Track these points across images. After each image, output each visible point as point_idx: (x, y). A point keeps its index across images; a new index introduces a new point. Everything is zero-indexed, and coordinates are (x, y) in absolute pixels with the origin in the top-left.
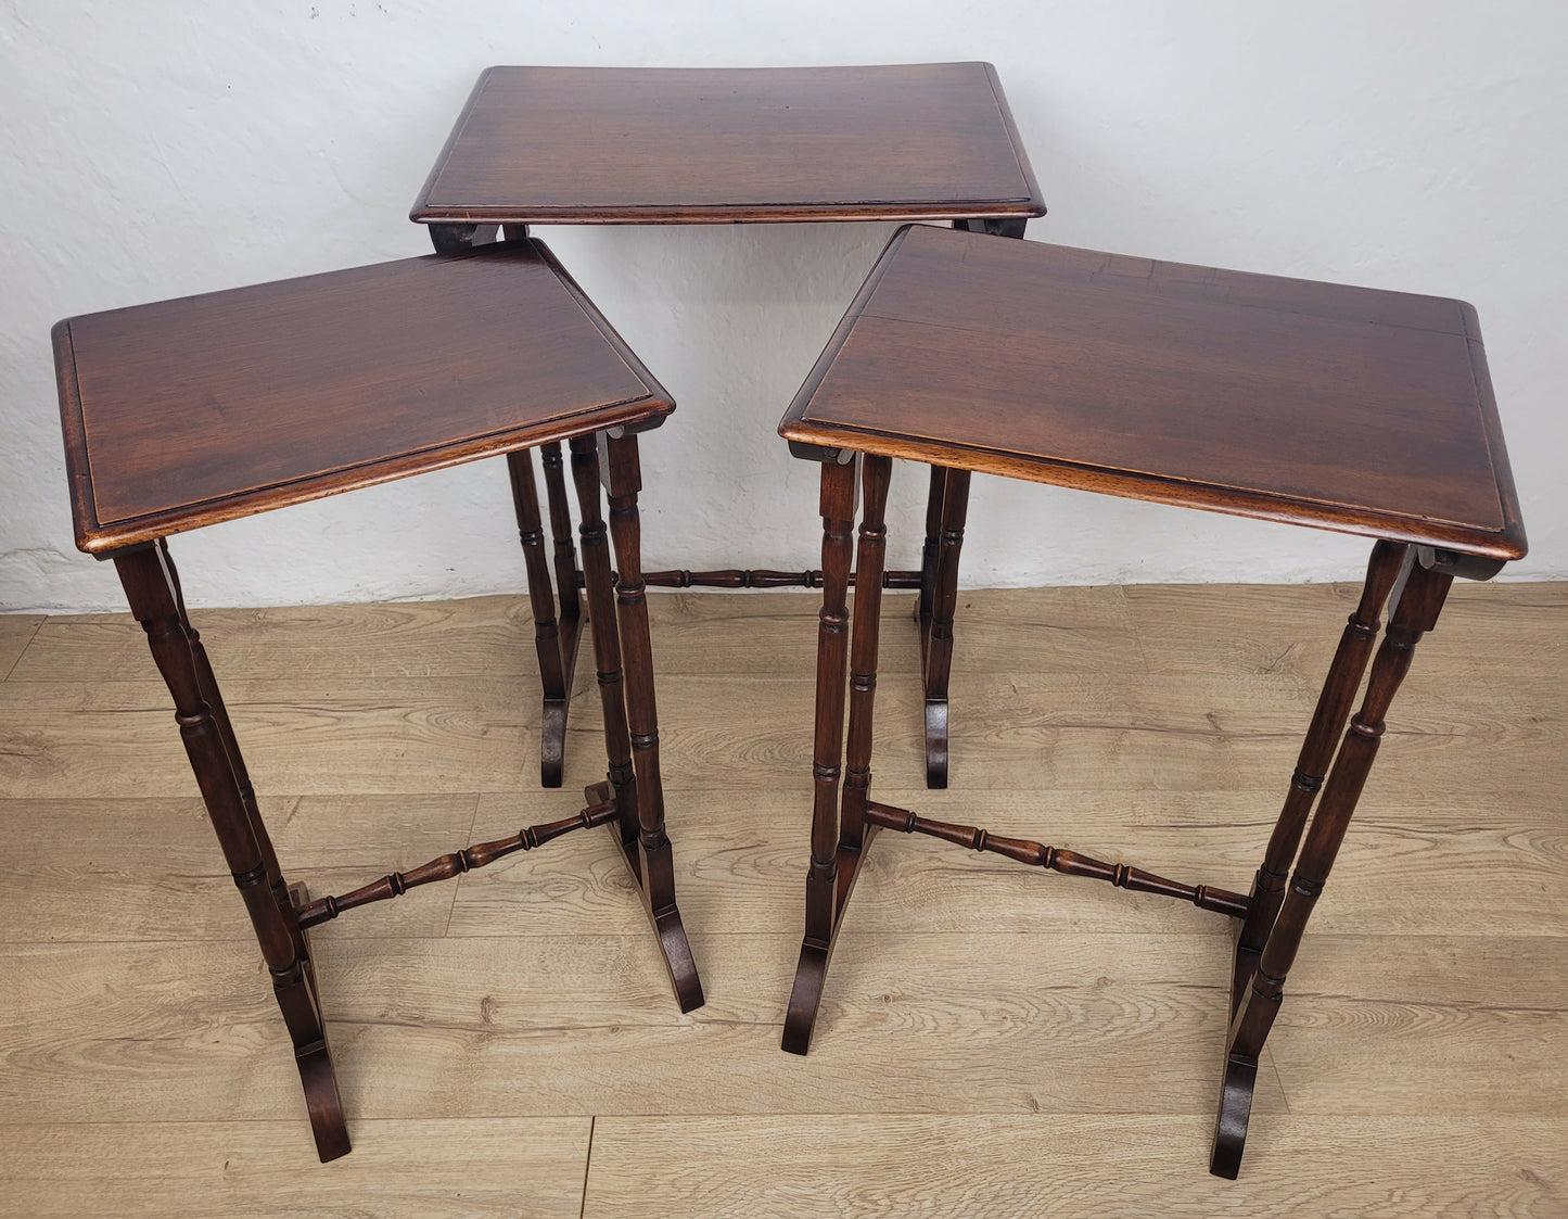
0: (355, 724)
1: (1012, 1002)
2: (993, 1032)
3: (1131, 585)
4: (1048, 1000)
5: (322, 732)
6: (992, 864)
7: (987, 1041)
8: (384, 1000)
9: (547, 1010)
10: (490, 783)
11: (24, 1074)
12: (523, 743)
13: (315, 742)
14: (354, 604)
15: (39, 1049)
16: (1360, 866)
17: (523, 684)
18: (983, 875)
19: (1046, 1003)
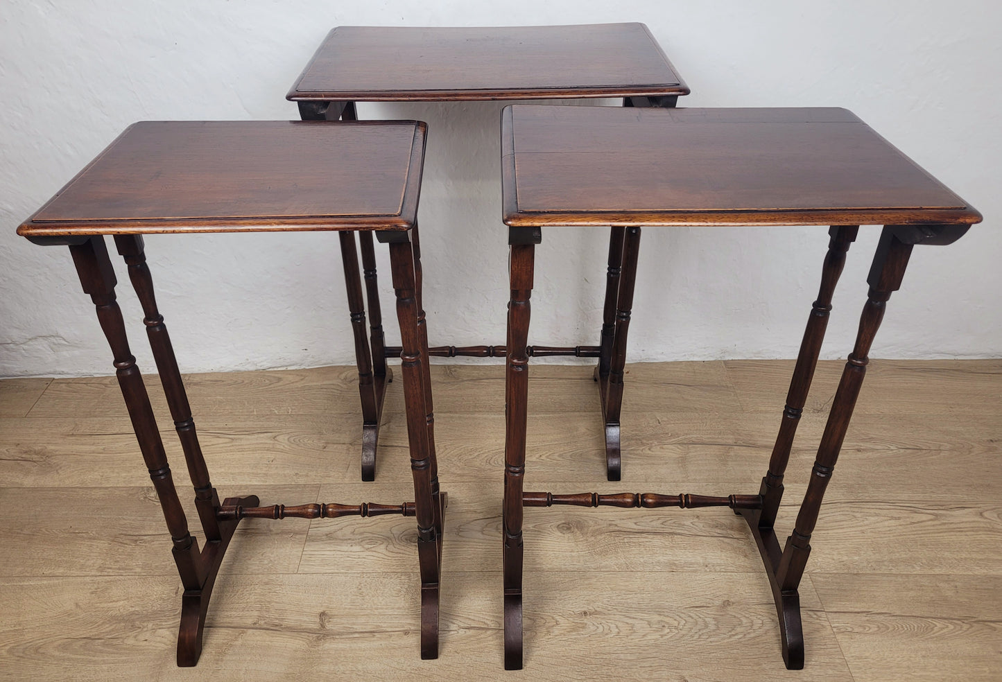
0: (243, 442)
1: (668, 616)
2: (657, 636)
3: (729, 360)
4: (691, 615)
5: (222, 447)
6: (650, 529)
7: (652, 642)
8: (256, 613)
9: (363, 620)
10: (327, 478)
11: (18, 660)
12: (349, 454)
13: (218, 453)
14: (245, 371)
15: (28, 644)
16: (889, 531)
17: (349, 418)
18: (644, 535)
19: (690, 616)
